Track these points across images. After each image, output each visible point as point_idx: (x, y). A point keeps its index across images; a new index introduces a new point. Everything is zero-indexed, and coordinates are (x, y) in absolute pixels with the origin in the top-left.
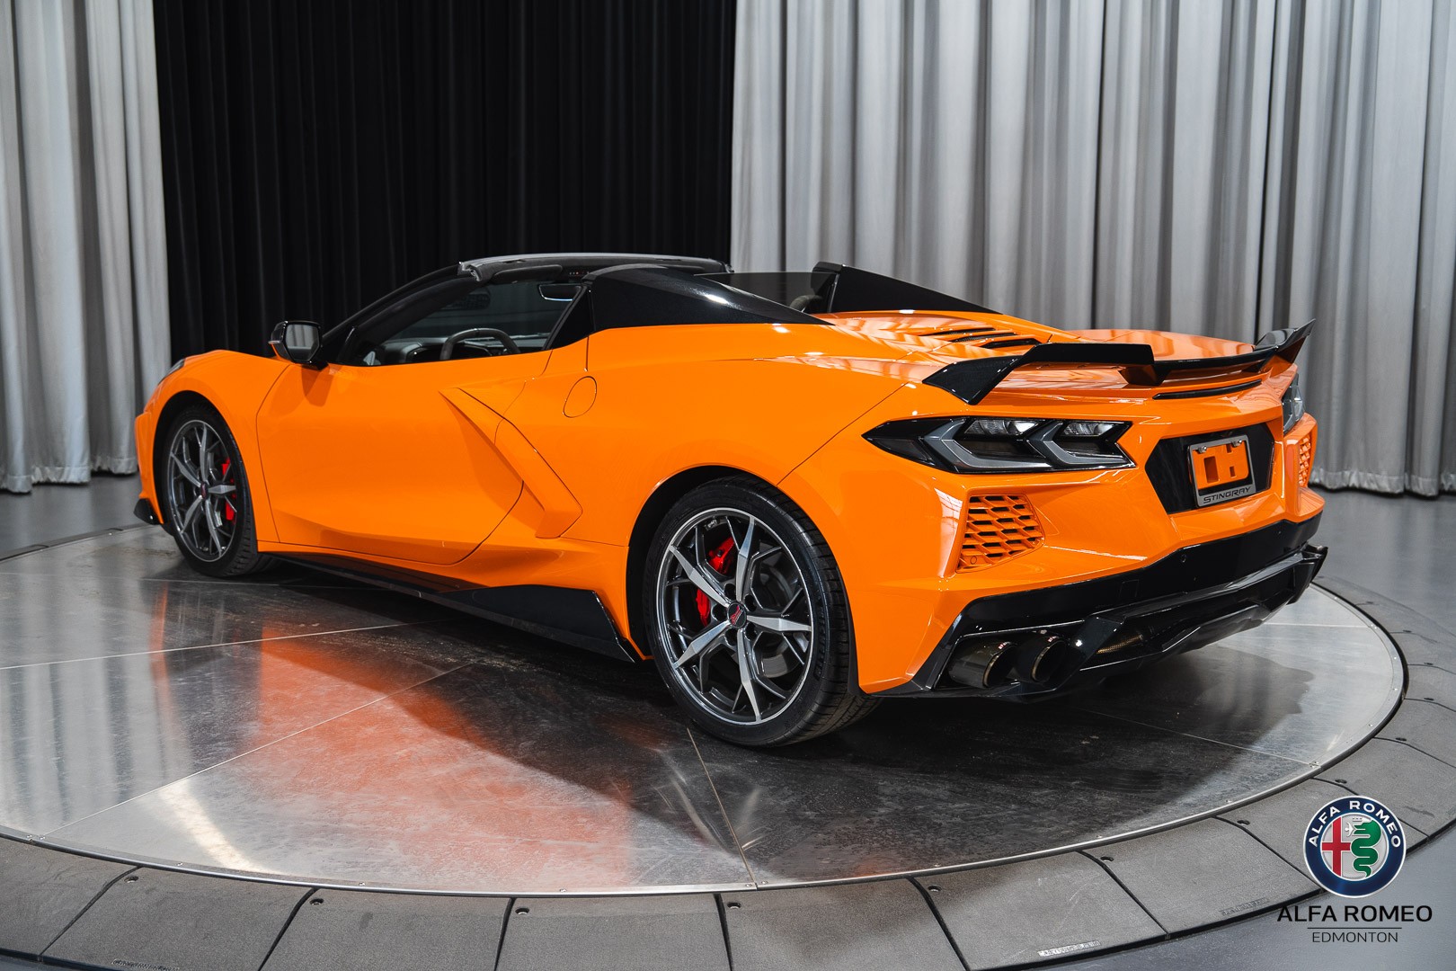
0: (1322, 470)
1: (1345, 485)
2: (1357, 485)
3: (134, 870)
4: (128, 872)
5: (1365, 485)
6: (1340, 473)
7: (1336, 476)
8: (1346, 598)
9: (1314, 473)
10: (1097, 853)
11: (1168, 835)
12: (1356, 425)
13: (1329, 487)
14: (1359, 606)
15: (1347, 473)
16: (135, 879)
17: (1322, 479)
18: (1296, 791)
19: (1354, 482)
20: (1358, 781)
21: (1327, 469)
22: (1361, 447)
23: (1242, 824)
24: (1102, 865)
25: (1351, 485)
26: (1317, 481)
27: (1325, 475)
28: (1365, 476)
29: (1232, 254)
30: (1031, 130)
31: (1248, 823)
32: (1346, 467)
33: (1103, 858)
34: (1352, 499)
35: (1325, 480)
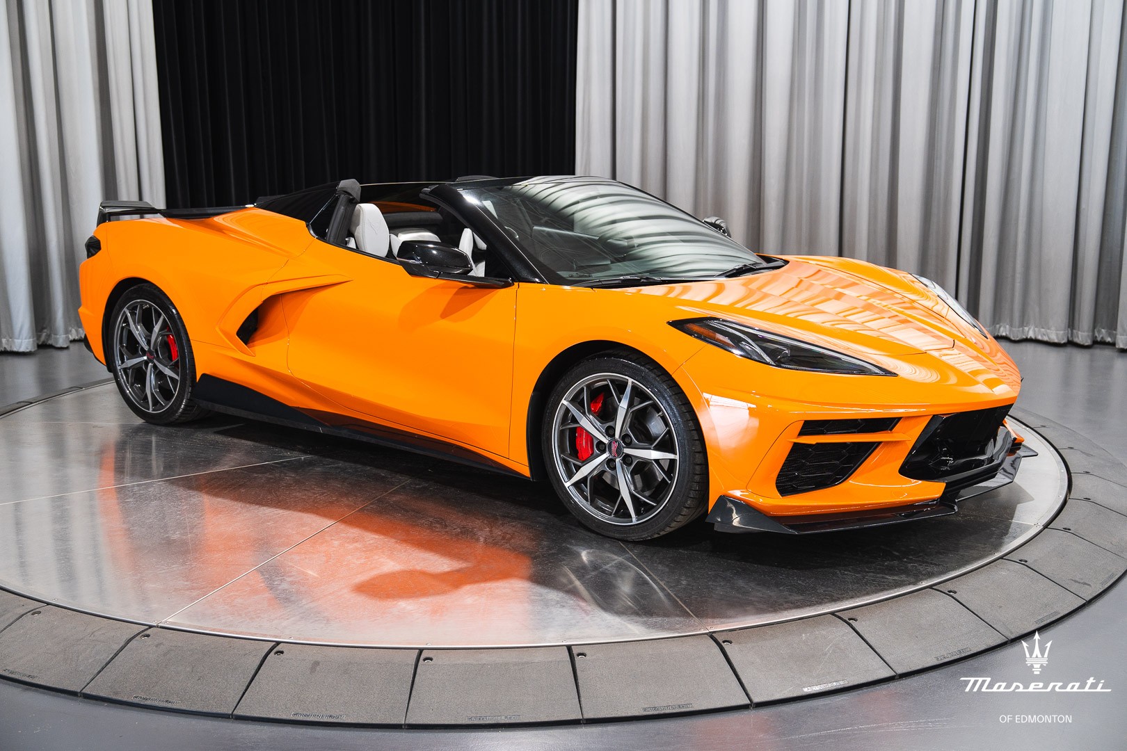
0: (1007, 326)
1: (1024, 337)
2: (1033, 337)
3: (147, 629)
4: (143, 631)
5: (1039, 338)
6: (1021, 329)
7: (1018, 331)
8: (1025, 422)
9: (1002, 329)
10: (845, 616)
11: (897, 602)
12: (1033, 294)
13: (1013, 339)
14: (1035, 429)
15: (1026, 329)
16: (148, 636)
17: (1008, 333)
18: (990, 568)
19: (1031, 335)
20: (1035, 561)
21: (1011, 326)
22: (1037, 310)
23: (950, 593)
24: (849, 624)
25: (1029, 337)
26: (1004, 334)
27: (1010, 330)
28: (1039, 331)
29: (943, 168)
30: (796, 79)
31: (955, 592)
32: (1025, 324)
33: (850, 619)
34: (1030, 348)
35: (1010, 333)
